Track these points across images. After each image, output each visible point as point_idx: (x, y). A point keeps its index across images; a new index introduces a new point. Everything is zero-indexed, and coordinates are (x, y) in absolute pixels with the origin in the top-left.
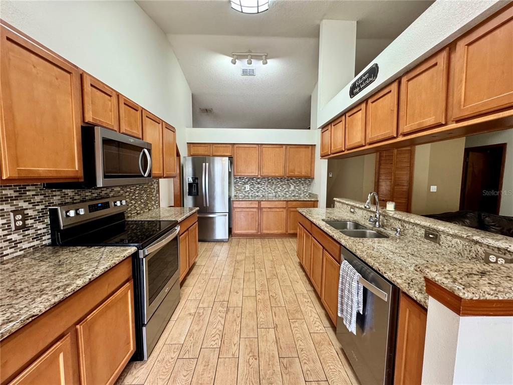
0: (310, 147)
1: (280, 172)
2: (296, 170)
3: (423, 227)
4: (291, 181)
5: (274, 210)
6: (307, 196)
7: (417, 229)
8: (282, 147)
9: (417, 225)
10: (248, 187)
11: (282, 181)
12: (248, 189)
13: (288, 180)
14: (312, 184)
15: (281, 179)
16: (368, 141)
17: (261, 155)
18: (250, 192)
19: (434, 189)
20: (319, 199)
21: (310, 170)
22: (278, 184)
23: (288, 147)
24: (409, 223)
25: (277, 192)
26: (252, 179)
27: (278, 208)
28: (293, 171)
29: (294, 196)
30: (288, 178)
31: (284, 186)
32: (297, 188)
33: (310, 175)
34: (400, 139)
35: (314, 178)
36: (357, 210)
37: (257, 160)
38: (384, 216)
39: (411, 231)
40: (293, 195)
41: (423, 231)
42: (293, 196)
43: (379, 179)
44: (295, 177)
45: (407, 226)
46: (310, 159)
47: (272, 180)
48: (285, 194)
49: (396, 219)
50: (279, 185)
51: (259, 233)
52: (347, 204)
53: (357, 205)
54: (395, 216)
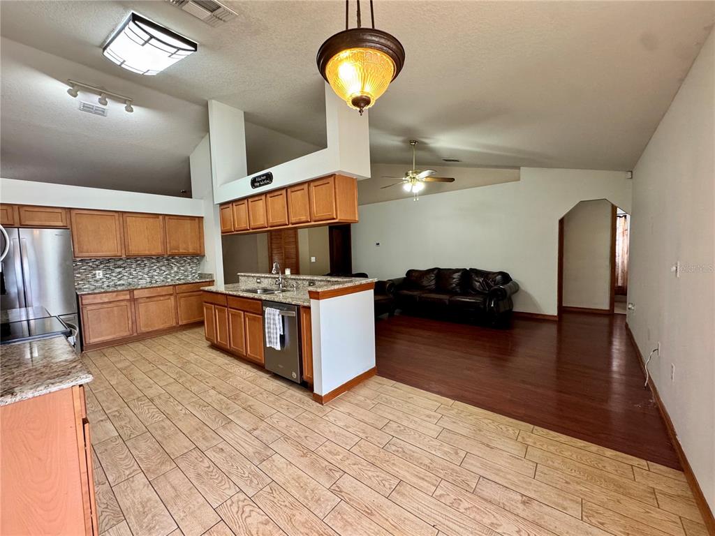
0: (197, 219)
1: (158, 250)
2: (180, 246)
3: (307, 280)
4: (173, 260)
5: (155, 299)
6: (197, 278)
7: (304, 282)
8: (158, 218)
9: (304, 280)
10: (99, 274)
11: (158, 262)
12: (101, 277)
13: (167, 260)
14: (202, 263)
15: (159, 258)
16: (270, 225)
17: (124, 226)
18: (105, 280)
19: (313, 259)
20: (215, 279)
21: (198, 248)
22: (153, 265)
23: (167, 218)
24: (300, 279)
25: (152, 277)
26: (108, 260)
27: (162, 296)
28: (177, 248)
29: (179, 279)
30: (168, 257)
31: (163, 268)
32: (182, 268)
33: (199, 252)
34: (290, 226)
35: (204, 256)
36: (262, 279)
37: (118, 233)
38: (285, 279)
39: (302, 285)
40: (177, 278)
41: (308, 283)
42: (177, 280)
43: (272, 254)
44: (178, 255)
45: (299, 282)
46: (197, 233)
47: (143, 261)
48: (166, 278)
49: (293, 279)
50: (155, 267)
51: (135, 334)
52: (253, 277)
53: (263, 275)
54: (292, 277)
